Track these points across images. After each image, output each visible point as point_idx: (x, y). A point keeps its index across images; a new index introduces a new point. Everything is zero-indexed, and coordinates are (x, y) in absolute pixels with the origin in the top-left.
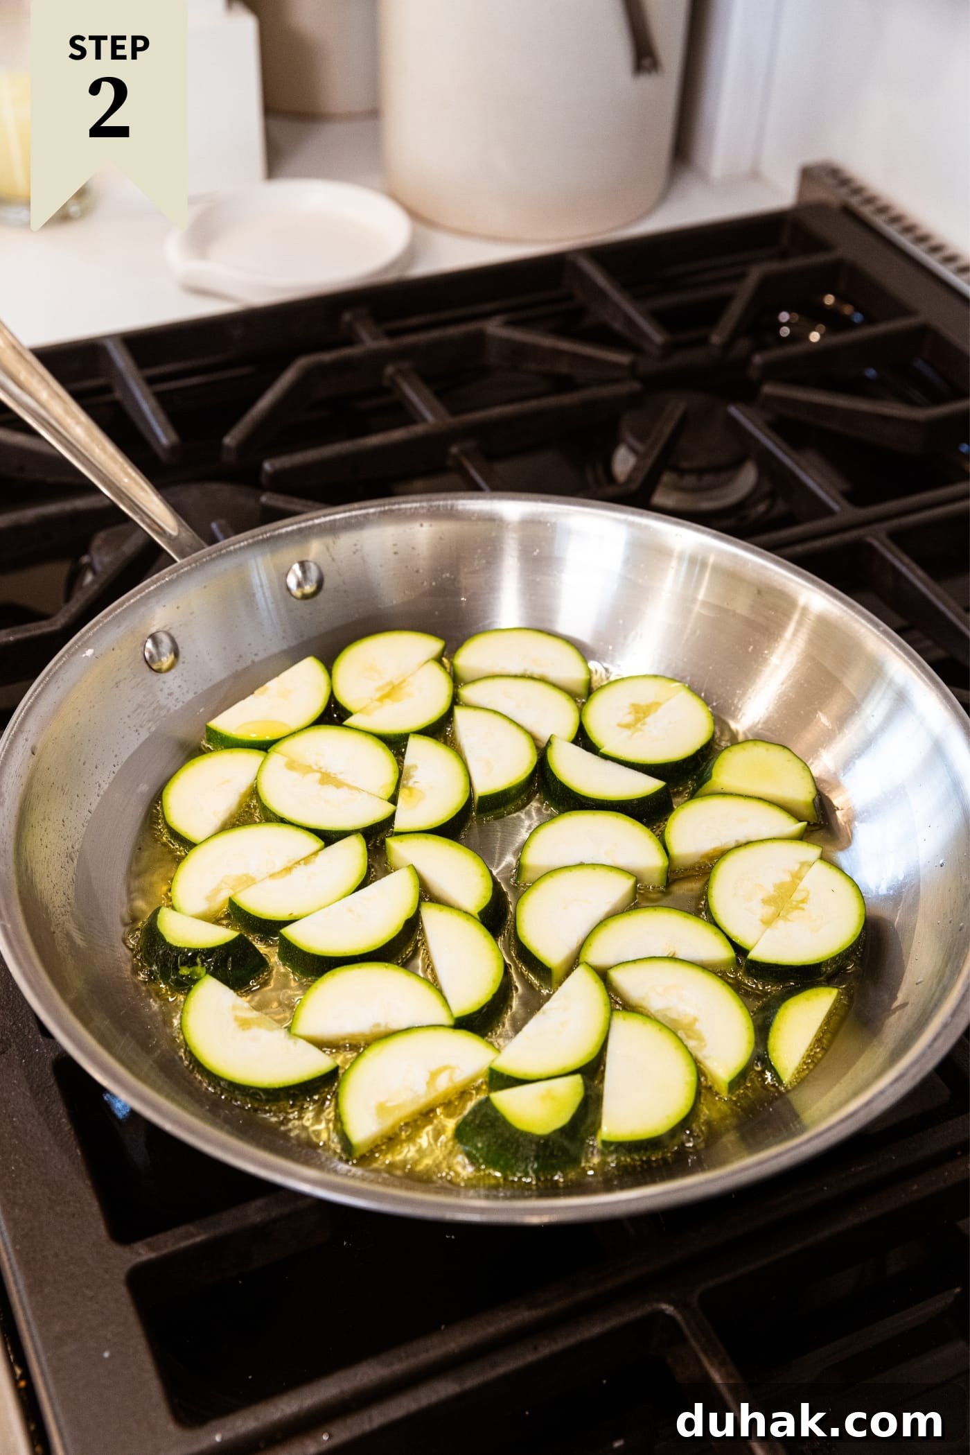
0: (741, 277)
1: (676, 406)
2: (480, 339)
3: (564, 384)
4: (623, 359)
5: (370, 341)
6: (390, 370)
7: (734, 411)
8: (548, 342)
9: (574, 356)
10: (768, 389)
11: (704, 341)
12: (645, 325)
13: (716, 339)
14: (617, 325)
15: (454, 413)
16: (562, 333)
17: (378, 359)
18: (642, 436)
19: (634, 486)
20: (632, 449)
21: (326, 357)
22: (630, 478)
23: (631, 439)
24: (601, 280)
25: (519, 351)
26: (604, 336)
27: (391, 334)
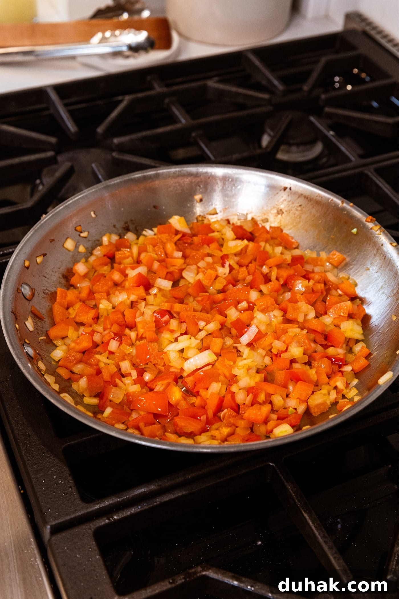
0: (317, 62)
1: (288, 116)
2: (205, 88)
3: (242, 107)
4: (266, 96)
5: (158, 89)
6: (167, 101)
7: (312, 119)
8: (234, 89)
9: (245, 95)
10: (327, 109)
11: (301, 90)
12: (276, 82)
13: (306, 88)
14: (264, 82)
15: (194, 119)
16: (239, 85)
17: (161, 96)
18: (273, 129)
19: (269, 150)
20: (269, 135)
21: (140, 95)
22: (267, 146)
23: (269, 131)
24: (257, 63)
25: (222, 93)
26: (258, 87)
27: (167, 86)
